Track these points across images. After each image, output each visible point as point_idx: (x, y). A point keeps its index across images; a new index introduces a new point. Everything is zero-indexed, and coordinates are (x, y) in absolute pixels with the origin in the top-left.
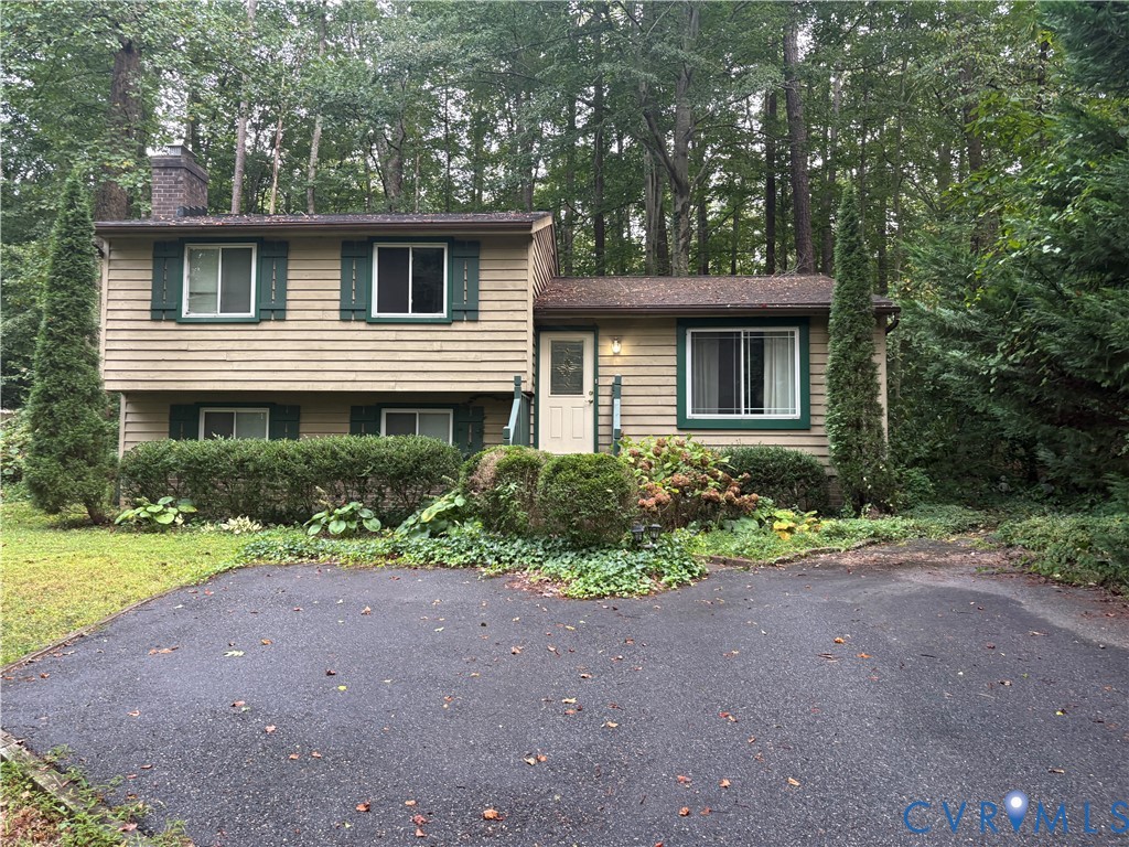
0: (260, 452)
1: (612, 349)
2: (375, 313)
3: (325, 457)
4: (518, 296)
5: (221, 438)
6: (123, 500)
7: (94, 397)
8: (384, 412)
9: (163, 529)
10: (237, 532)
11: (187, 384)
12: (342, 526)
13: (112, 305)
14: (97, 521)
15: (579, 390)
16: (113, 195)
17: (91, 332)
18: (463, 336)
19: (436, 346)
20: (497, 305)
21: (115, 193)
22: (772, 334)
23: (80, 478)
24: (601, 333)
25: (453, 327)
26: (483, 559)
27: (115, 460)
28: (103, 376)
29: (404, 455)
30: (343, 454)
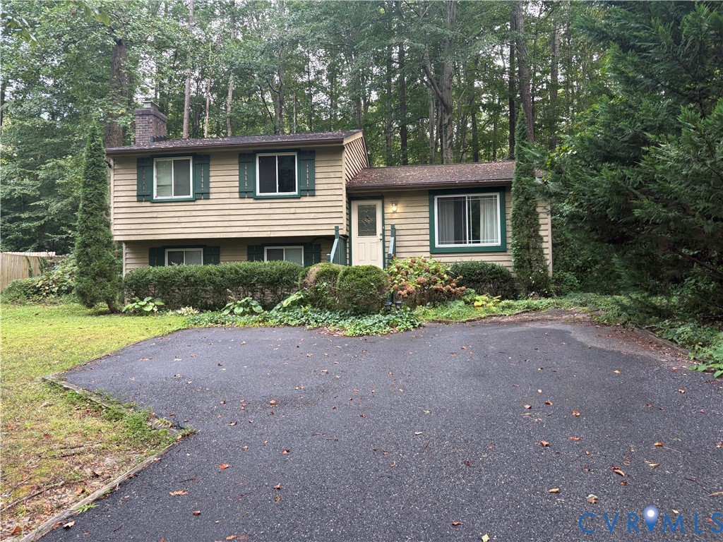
0: (197, 271)
1: (391, 208)
2: (258, 194)
3: (231, 273)
4: (337, 180)
5: (176, 265)
6: (126, 299)
7: (109, 244)
8: (266, 248)
9: (147, 314)
10: (186, 314)
11: (157, 236)
12: (241, 310)
13: (116, 194)
14: (113, 311)
15: (374, 233)
16: (115, 129)
17: (106, 209)
18: (307, 205)
19: (292, 211)
20: (325, 187)
21: (116, 128)
22: (484, 197)
23: (103, 288)
24: (386, 200)
25: (301, 200)
26: (309, 321)
27: (121, 278)
28: (114, 233)
29: (274, 271)
30: (241, 271)
